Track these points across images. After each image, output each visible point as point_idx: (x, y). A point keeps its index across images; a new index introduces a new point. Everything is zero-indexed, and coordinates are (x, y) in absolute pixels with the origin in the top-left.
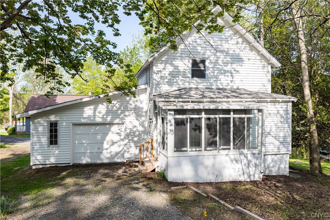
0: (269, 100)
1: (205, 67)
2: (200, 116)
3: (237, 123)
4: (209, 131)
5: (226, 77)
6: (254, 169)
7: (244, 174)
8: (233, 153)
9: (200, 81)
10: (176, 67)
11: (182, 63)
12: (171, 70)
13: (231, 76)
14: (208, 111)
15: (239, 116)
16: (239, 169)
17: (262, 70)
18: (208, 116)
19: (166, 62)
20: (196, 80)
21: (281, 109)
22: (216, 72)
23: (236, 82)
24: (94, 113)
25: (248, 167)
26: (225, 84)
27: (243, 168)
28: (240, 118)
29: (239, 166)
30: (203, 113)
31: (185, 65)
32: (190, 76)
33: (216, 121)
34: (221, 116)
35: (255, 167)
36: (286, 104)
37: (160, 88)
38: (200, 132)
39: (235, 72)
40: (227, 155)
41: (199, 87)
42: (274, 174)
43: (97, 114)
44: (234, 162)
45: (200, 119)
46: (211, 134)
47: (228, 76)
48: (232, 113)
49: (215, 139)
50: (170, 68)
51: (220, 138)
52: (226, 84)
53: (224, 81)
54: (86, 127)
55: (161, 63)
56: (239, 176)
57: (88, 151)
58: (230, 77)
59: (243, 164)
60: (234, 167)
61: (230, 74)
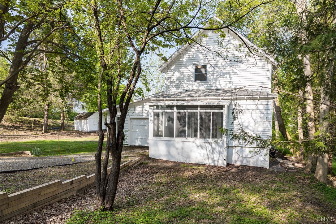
0: (245, 97)
1: (206, 71)
2: (173, 111)
3: (203, 117)
4: (180, 122)
5: (225, 79)
6: (218, 155)
7: (208, 158)
8: (199, 141)
9: (201, 84)
10: (182, 73)
11: (187, 69)
12: (178, 76)
13: (230, 77)
14: (179, 107)
15: (204, 111)
16: (204, 154)
17: (263, 70)
18: (179, 111)
19: (175, 70)
20: (198, 83)
21: (261, 106)
22: (215, 75)
23: (234, 82)
24: (142, 111)
25: (213, 153)
26: (223, 85)
27: (207, 154)
28: (206, 113)
29: (204, 152)
30: (175, 108)
31: (189, 71)
32: (193, 79)
33: (185, 115)
34: (189, 111)
35: (219, 154)
36: (267, 101)
37: (169, 90)
38: (173, 122)
39: (233, 74)
40: (193, 142)
41: (200, 88)
42: (252, 165)
43: (144, 111)
44: (200, 147)
45: (173, 113)
46: (181, 125)
47: (226, 77)
48: (199, 108)
49: (184, 129)
50: (177, 74)
51: (188, 128)
52: (225, 85)
53: (223, 83)
54: (139, 121)
55: (171, 71)
56: (204, 160)
57: (140, 137)
58: (228, 78)
59: (208, 150)
60: (200, 152)
61: (228, 76)
